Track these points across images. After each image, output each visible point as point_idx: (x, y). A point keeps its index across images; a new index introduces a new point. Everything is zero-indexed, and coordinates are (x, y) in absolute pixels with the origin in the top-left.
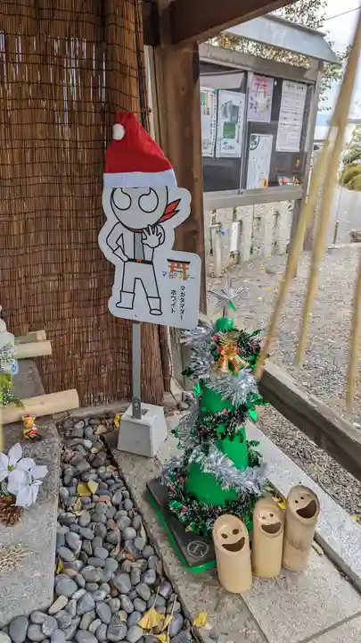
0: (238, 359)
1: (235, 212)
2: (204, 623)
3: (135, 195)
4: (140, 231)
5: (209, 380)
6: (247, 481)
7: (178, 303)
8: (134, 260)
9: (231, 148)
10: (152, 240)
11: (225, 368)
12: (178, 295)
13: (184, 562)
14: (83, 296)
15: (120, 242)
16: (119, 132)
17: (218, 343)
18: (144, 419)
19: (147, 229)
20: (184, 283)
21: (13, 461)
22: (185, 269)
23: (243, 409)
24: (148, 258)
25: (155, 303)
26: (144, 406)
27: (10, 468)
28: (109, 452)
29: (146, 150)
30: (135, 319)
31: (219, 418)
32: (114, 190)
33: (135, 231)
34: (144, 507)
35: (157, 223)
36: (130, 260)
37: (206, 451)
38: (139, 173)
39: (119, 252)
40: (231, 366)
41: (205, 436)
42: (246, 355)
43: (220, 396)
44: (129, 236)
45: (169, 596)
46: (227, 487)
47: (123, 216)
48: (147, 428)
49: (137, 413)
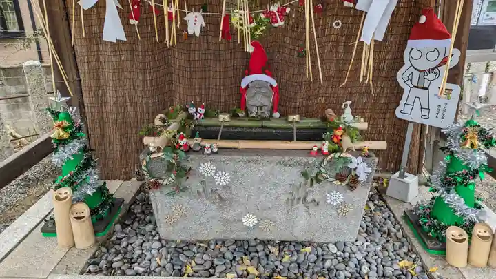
0: (477, 142)
1: (488, 66)
2: (435, 270)
3: (425, 52)
4: (424, 71)
5: (457, 152)
6: (472, 214)
7: (441, 112)
8: (417, 87)
9: (492, 19)
10: (431, 76)
11: (468, 146)
12: (442, 108)
13: (426, 247)
14: (378, 106)
15: (410, 77)
16: (423, 19)
17: (466, 132)
18: (406, 180)
19: (429, 70)
20: (447, 101)
21: (359, 162)
22: (449, 94)
23: (476, 172)
24: (426, 86)
25: (425, 112)
26: (406, 174)
27: (358, 164)
28: (380, 196)
29: (437, 28)
30: (410, 120)
31: (459, 174)
32: (412, 49)
33: (420, 71)
34: (402, 222)
35: (435, 67)
36: (414, 87)
37: (448, 192)
38: (430, 40)
39: (409, 82)
40: (472, 145)
41: (449, 184)
42: (483, 141)
43: (462, 162)
44: (416, 74)
45: (415, 258)
46: (458, 213)
47: (414, 63)
48: (407, 184)
49: (402, 176)
